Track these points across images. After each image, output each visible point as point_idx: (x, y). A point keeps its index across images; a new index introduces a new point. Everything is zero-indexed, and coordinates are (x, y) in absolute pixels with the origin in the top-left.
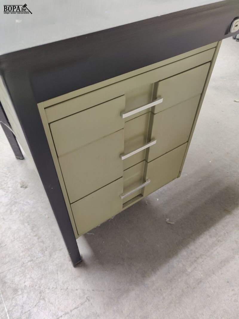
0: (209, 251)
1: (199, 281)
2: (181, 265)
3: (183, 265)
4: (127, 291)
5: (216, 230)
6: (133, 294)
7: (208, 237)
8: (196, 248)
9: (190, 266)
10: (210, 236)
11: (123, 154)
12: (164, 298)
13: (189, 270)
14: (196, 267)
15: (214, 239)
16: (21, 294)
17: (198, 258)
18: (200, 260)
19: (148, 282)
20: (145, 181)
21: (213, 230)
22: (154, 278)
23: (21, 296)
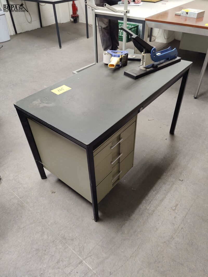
0: (154, 198)
1: (154, 211)
2: (144, 207)
3: (145, 207)
4: (124, 224)
5: (156, 188)
6: (127, 224)
7: (153, 192)
8: (149, 198)
9: (148, 206)
10: (154, 191)
11: (112, 162)
12: (141, 222)
13: (148, 208)
14: (151, 206)
15: (156, 192)
16: (75, 241)
17: (150, 202)
18: (152, 202)
19: (132, 218)
20: (120, 172)
21: (154, 188)
22: (134, 216)
23: (76, 241)
